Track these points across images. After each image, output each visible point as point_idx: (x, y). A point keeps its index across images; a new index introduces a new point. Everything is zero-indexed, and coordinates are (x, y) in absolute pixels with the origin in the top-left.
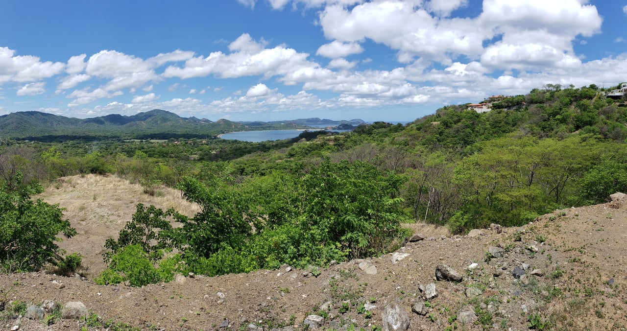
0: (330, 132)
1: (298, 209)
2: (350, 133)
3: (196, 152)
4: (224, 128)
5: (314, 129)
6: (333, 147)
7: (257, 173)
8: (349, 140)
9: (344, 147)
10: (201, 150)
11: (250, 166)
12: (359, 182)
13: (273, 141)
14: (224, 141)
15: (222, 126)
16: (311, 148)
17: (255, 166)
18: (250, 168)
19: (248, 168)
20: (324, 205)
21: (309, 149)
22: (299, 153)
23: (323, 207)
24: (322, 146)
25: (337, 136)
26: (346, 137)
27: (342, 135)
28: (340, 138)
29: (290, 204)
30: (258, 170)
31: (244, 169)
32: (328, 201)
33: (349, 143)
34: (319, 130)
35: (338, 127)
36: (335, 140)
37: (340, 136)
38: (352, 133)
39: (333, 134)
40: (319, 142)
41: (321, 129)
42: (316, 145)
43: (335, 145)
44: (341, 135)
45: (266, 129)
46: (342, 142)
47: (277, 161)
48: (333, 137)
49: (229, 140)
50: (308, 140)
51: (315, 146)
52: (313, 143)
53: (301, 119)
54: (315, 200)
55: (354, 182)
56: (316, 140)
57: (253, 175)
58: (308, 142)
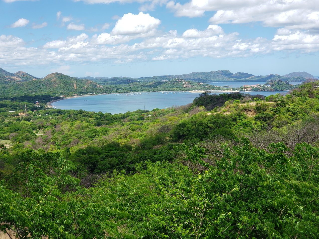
0: (248, 95)
1: (191, 230)
2: (285, 97)
3: (5, 135)
4: (58, 89)
5: (220, 89)
6: (254, 122)
7: (120, 169)
8: (282, 110)
9: (274, 123)
10: (16, 131)
11: (107, 156)
12: (306, 186)
13: (147, 111)
14: (59, 112)
15: (56, 86)
16: (214, 123)
17: (117, 157)
18: (106, 161)
19: (103, 159)
20: (239, 224)
21: (210, 125)
22: (194, 132)
23: (236, 229)
24: (235, 120)
25: (262, 102)
26: (277, 105)
27: (271, 101)
28: (266, 106)
29: (177, 221)
30: (121, 164)
31: (97, 162)
32: (246, 218)
33: (283, 116)
34: (228, 92)
35: (264, 87)
36: (258, 109)
37: (267, 103)
38: (288, 98)
39: (253, 98)
40: (228, 114)
41: (233, 89)
42: (224, 118)
43: (257, 119)
44: (268, 100)
45: (135, 91)
46: (271, 113)
47: (155, 147)
48: (253, 104)
49: (68, 112)
50: (209, 110)
51: (221, 119)
52: (218, 115)
53: (197, 74)
54: (221, 216)
55: (296, 186)
56: (223, 109)
57: (112, 172)
58: (209, 114)
